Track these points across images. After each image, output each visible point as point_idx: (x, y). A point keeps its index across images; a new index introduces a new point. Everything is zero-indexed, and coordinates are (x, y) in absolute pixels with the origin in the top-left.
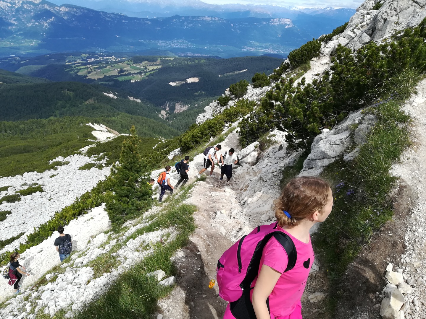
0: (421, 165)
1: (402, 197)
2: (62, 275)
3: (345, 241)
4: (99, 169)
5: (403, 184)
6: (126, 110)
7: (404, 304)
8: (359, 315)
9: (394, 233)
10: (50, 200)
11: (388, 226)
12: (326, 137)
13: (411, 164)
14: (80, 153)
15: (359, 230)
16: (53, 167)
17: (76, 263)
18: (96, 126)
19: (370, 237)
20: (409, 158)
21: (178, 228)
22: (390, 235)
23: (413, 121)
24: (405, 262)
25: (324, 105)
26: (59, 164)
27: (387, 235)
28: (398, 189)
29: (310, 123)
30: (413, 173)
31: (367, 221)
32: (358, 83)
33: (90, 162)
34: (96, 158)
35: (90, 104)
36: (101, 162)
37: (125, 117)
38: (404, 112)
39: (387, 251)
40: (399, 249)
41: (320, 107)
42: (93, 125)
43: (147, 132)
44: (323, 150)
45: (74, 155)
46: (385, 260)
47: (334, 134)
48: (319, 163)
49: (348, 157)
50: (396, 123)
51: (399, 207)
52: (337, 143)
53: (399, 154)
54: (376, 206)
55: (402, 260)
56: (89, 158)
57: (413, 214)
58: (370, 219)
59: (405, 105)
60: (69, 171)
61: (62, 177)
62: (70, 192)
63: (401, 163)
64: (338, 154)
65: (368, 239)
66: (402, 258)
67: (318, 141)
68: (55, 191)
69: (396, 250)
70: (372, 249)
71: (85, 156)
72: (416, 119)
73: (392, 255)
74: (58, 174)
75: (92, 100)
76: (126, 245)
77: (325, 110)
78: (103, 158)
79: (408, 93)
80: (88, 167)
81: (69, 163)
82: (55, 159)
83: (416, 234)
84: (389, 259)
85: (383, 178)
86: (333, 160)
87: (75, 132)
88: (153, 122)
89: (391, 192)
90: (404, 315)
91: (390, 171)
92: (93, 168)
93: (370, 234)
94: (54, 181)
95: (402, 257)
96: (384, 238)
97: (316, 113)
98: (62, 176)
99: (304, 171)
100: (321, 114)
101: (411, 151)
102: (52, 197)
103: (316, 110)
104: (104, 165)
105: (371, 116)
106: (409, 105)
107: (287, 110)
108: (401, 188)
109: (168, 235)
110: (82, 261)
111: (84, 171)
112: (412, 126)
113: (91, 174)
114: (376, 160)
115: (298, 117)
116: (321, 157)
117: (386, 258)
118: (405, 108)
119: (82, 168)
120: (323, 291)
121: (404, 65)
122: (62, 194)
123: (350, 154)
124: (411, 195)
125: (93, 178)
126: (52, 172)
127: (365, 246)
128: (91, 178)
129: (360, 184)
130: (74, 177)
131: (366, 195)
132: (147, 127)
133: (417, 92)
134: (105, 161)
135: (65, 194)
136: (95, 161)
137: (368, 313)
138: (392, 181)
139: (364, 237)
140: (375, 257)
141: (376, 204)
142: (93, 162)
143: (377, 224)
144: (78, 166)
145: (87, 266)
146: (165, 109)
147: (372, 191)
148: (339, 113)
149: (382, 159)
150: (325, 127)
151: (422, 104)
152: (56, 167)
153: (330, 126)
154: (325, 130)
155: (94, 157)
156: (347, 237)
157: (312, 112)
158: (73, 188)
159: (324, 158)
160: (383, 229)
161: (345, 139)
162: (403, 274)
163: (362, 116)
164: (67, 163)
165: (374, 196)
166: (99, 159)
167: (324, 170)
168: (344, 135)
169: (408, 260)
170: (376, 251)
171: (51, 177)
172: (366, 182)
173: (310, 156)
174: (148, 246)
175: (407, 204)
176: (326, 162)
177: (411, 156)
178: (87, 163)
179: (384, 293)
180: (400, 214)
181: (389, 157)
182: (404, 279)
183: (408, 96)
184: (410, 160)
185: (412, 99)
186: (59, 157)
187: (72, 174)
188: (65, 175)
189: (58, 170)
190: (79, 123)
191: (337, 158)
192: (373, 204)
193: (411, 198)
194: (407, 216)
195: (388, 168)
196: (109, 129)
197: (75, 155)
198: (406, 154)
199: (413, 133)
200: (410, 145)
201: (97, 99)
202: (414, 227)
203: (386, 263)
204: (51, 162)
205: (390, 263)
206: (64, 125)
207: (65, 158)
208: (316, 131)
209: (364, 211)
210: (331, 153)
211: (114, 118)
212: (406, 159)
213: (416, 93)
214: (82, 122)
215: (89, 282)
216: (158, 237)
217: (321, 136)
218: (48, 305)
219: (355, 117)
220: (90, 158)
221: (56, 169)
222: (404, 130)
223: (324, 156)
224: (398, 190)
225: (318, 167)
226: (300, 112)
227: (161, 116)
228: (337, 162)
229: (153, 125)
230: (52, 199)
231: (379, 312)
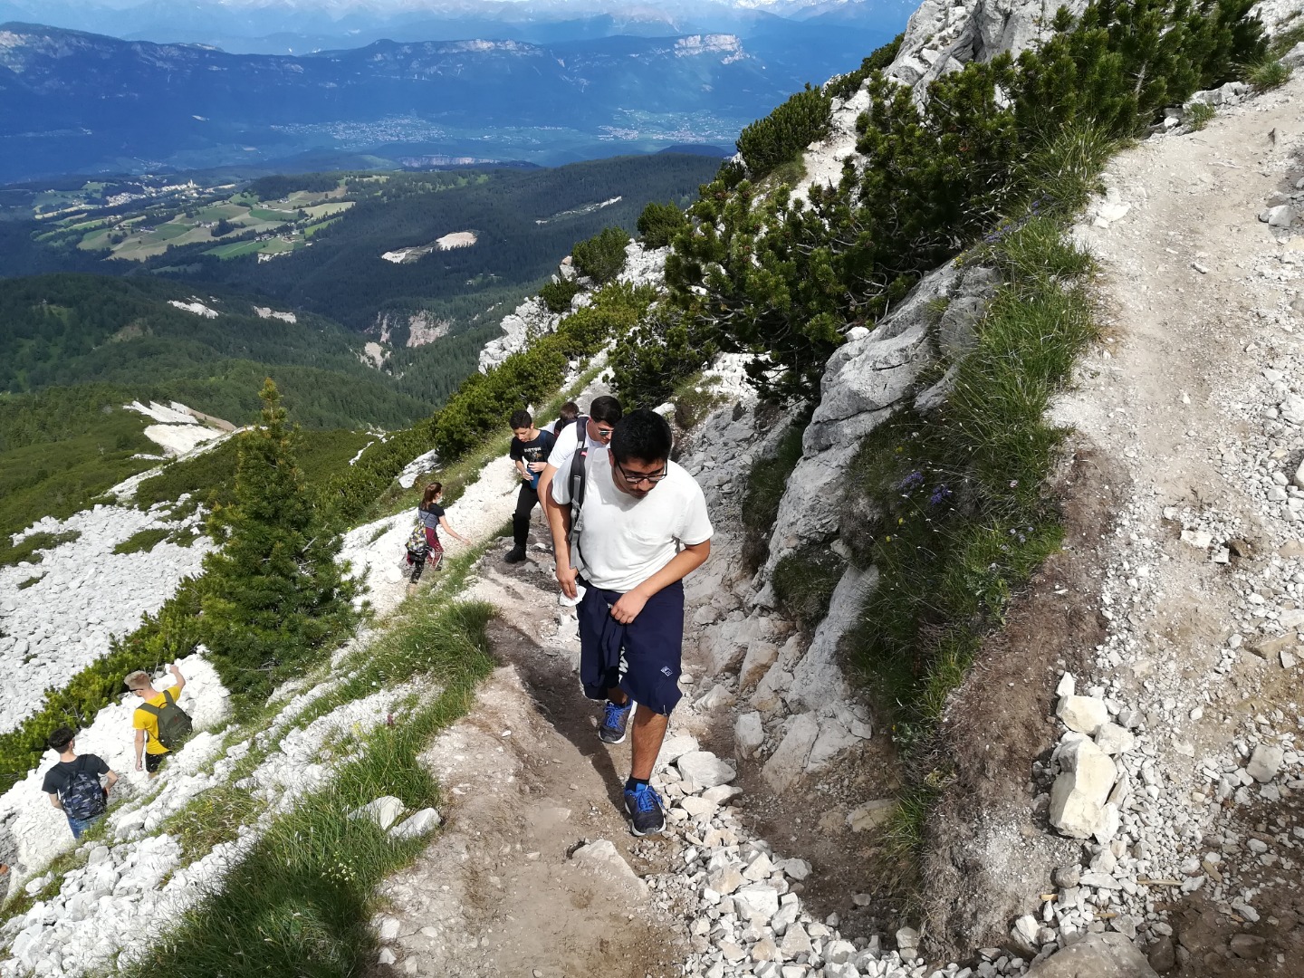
0: (1131, 390)
1: (1084, 485)
2: (79, 873)
3: (933, 631)
4: (181, 544)
5: (1087, 447)
6: (251, 351)
7: (1115, 785)
8: (991, 834)
9: (1072, 586)
10: (26, 661)
11: (1052, 570)
12: (861, 351)
13: (1103, 388)
14: (112, 501)
15: (970, 593)
16: (27, 554)
17: (121, 830)
18: (157, 411)
19: (1005, 608)
20: (1095, 375)
21: (438, 677)
22: (1061, 592)
23: (1100, 270)
24: (1107, 665)
25: (846, 258)
26: (48, 541)
27: (1051, 597)
28: (1072, 462)
29: (811, 314)
30: (1111, 415)
31: (994, 565)
32: (937, 181)
33: (150, 527)
34: (168, 512)
35: (131, 342)
36: (186, 523)
37: (251, 374)
38: (1072, 246)
39: (1055, 641)
40: (1089, 630)
41: (836, 265)
42: (148, 406)
43: (324, 413)
44: (855, 387)
45: (92, 509)
46: (1051, 668)
47: (882, 338)
48: (848, 429)
49: (926, 399)
50: (1053, 278)
51: (1078, 514)
52: (894, 362)
53: (1068, 365)
54: (1015, 518)
55: (1100, 661)
56: (143, 513)
57: (1118, 530)
58: (1002, 559)
59: (1075, 227)
60: (80, 561)
61: (60, 582)
62: (91, 627)
63: (1072, 389)
64: (899, 395)
65: (998, 615)
66: (1098, 656)
67: (838, 366)
68: (43, 629)
69: (1081, 635)
70: (1013, 638)
71: (130, 508)
72: (1107, 263)
73: (1070, 651)
74: (44, 575)
75: (136, 328)
76: (280, 750)
77: (852, 270)
78: (189, 509)
79: (1080, 191)
80: (144, 541)
81: (78, 534)
82: (31, 527)
83: (1133, 582)
84: (1062, 662)
85: (1025, 435)
86: (886, 414)
87: (90, 434)
88: (344, 382)
89: (1052, 473)
90: (1117, 815)
91: (1045, 414)
92: (162, 546)
93: (1003, 600)
94: (35, 599)
95: (1099, 653)
96: (1043, 606)
97: (827, 282)
98: (58, 579)
99: (806, 459)
100: (840, 283)
101: (1100, 353)
102: (32, 652)
103: (826, 273)
104: (195, 531)
105: (982, 271)
106: (1085, 227)
107: (741, 285)
108: (1079, 458)
109: (411, 701)
110: (141, 821)
111: (132, 555)
112: (1099, 283)
113: (155, 562)
114: (1003, 386)
115: (773, 301)
116: (850, 411)
117: (1055, 660)
118: (1074, 236)
119: (123, 548)
120: (890, 795)
121: (1061, 113)
122: (66, 638)
123: (933, 390)
124: (1110, 476)
125: (165, 575)
126: (25, 570)
127: (991, 634)
128: (159, 575)
129: (964, 464)
130: (101, 578)
131: (984, 491)
132: (325, 400)
133: (1105, 189)
134: (197, 517)
135: (75, 637)
136: (164, 520)
137: (1018, 823)
138: (1051, 442)
139: (986, 610)
140: (1023, 662)
141: (1013, 515)
142: (159, 525)
143: (1021, 566)
144: (112, 542)
145: (158, 832)
146: (375, 338)
147: (1001, 478)
148: (892, 278)
149: (1019, 380)
150: (855, 323)
151: (1123, 222)
152: (35, 552)
153: (870, 317)
154: (858, 332)
155: (162, 509)
156: (939, 620)
157: (816, 283)
158: (101, 614)
159: (860, 411)
160: (1038, 578)
161: (915, 346)
162: (1106, 699)
163: (957, 273)
164: (73, 536)
165: (1008, 491)
166: (179, 515)
167: (863, 446)
168: (912, 337)
169: (1115, 658)
170: (1024, 644)
171: (23, 586)
172: (981, 454)
173: (820, 413)
174: (349, 740)
175: (1102, 503)
176: (866, 423)
177: (1102, 368)
178: (140, 528)
179: (1057, 760)
180: (1082, 531)
181: (1039, 374)
182: (1109, 712)
183: (1081, 202)
184: (1100, 380)
185: (1091, 210)
186: (43, 520)
187: (93, 570)
188: (69, 575)
189: (44, 562)
190: (100, 406)
191: (897, 408)
192: (1007, 514)
193: (1109, 484)
194: (1103, 536)
195: (1037, 405)
196: (202, 416)
197: (98, 507)
198: (1088, 363)
199: (1102, 302)
200: (1095, 336)
201: (152, 325)
202: (1126, 565)
203: (1055, 674)
204: (18, 539)
205: (1068, 675)
206: (51, 415)
207: (65, 523)
208: (830, 338)
209: (983, 538)
210: (880, 395)
211: (213, 379)
212: (1087, 376)
213: (1102, 191)
214: (109, 402)
215: (166, 879)
216: (378, 712)
217: (847, 348)
218: (37, 971)
219: (940, 280)
220: (147, 515)
221: (37, 560)
222: (1077, 298)
223: (860, 405)
224: (1073, 466)
225: (844, 442)
226: (777, 285)
227: (366, 360)
228: (896, 417)
229: (345, 390)
230: (35, 656)
231: (1048, 816)
